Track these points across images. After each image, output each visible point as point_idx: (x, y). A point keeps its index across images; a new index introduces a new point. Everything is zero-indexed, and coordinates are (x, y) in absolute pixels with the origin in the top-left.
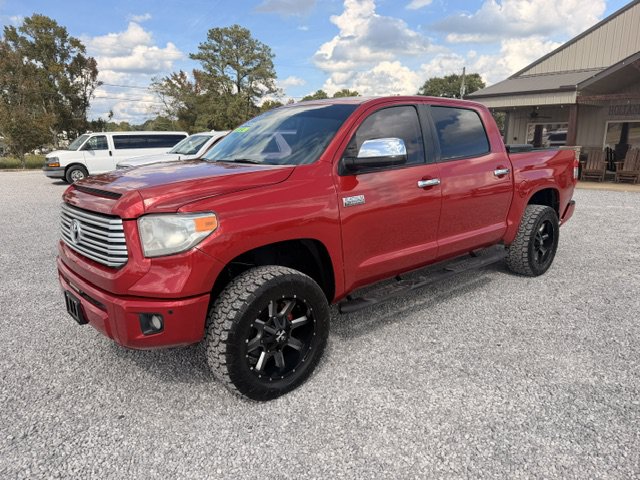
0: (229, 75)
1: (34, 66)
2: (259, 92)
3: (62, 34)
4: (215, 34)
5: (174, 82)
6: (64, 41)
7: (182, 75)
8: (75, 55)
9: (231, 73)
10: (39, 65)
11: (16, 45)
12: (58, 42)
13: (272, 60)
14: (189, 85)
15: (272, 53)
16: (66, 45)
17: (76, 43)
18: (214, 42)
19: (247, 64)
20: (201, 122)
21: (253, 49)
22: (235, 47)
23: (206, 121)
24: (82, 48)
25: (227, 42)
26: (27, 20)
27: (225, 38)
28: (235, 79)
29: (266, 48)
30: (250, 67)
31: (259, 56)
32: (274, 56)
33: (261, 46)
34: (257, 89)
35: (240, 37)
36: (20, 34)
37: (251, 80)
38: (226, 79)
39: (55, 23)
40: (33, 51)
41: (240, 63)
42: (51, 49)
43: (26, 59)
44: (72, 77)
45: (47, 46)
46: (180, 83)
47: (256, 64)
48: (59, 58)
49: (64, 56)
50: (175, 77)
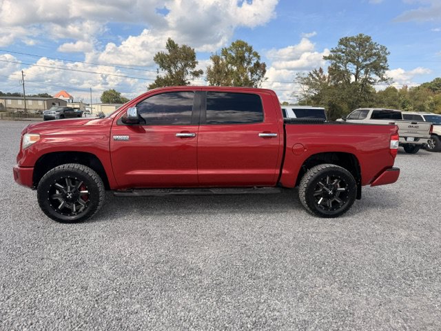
0: (350, 69)
1: (232, 70)
2: (372, 81)
3: (250, 50)
4: (344, 42)
5: (314, 75)
6: (250, 54)
7: (321, 71)
8: (255, 62)
9: (352, 68)
10: (235, 68)
11: (226, 58)
12: (246, 55)
13: (387, 56)
14: (324, 77)
15: (387, 52)
16: (251, 56)
17: (256, 55)
18: (343, 47)
19: (365, 60)
20: (323, 102)
21: (372, 50)
22: (357, 49)
23: (327, 101)
24: (259, 57)
25: (352, 46)
26: (233, 44)
27: (351, 43)
28: (354, 71)
29: (383, 48)
30: (368, 62)
31: (375, 54)
32: (389, 53)
33: (379, 47)
34: (371, 79)
35: (363, 42)
36: (229, 52)
37: (366, 72)
38: (347, 71)
39: (246, 44)
40: (233, 61)
41: (360, 60)
42: (242, 59)
43: (229, 66)
44: (252, 76)
45: (240, 57)
46: (318, 76)
47: (372, 60)
48: (245, 65)
49: (249, 63)
50: (315, 72)
